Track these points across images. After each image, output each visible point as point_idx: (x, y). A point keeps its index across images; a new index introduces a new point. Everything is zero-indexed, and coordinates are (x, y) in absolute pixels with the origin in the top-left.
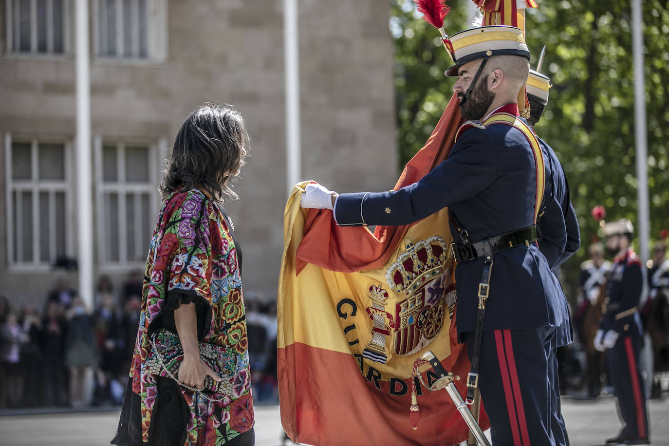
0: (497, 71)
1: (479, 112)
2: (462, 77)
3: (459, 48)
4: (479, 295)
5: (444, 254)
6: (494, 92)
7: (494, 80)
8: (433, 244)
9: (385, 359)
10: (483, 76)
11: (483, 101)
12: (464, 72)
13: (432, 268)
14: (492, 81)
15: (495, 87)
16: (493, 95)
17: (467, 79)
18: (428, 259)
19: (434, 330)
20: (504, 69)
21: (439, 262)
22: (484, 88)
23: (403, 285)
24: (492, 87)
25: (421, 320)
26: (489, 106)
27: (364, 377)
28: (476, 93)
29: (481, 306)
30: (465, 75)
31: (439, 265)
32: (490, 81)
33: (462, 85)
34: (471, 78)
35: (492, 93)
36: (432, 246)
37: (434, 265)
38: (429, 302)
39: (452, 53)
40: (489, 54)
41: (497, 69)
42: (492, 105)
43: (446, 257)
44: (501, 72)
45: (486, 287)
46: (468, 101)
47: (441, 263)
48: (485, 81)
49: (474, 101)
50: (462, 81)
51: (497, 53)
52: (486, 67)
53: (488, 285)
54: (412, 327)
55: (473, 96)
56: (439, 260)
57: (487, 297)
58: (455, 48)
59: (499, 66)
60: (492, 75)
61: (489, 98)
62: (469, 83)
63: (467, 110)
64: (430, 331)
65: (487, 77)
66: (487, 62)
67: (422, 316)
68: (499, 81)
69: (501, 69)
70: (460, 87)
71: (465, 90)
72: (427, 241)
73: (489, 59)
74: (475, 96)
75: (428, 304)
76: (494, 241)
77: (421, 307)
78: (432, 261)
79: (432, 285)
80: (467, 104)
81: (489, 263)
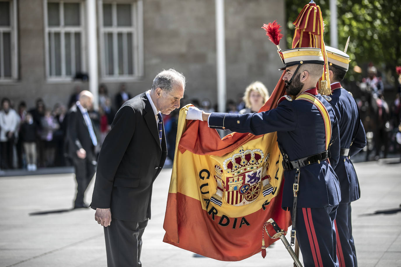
0: (306, 72)
1: (295, 92)
2: (287, 73)
3: (286, 58)
4: (294, 190)
5: (261, 159)
6: (303, 83)
7: (304, 77)
8: (256, 153)
9: (221, 204)
10: (298, 74)
11: (297, 87)
12: (288, 70)
13: (252, 165)
14: (303, 77)
15: (304, 80)
16: (302, 84)
17: (290, 74)
18: (250, 160)
19: (253, 197)
20: (309, 71)
21: (257, 163)
22: (298, 81)
23: (232, 170)
24: (302, 80)
25: (243, 190)
26: (301, 90)
27: (207, 212)
28: (294, 83)
29: (295, 196)
30: (288, 72)
31: (257, 165)
32: (301, 77)
33: (288, 77)
34: (292, 74)
35: (302, 83)
36: (255, 154)
37: (254, 164)
38: (248, 182)
39: (283, 59)
40: (301, 62)
41: (305, 71)
42: (302, 89)
43: (262, 162)
44: (307, 72)
45: (297, 186)
46: (290, 86)
47: (258, 163)
48: (299, 77)
49: (293, 86)
50: (287, 74)
51: (305, 62)
52: (300, 69)
53: (298, 184)
54: (237, 192)
55: (292, 84)
56: (257, 162)
57: (298, 190)
58: (284, 57)
59: (307, 69)
60: (303, 74)
61: (301, 86)
62: (291, 77)
63: (289, 90)
64: (250, 197)
65: (300, 75)
66: (301, 67)
67: (243, 189)
68: (306, 78)
69: (307, 71)
70: (286, 78)
71: (289, 80)
72: (253, 151)
73: (302, 65)
74: (293, 84)
75: (247, 183)
76: (301, 161)
77: (243, 183)
78: (253, 161)
79: (250, 174)
80: (289, 88)
81: (298, 173)
